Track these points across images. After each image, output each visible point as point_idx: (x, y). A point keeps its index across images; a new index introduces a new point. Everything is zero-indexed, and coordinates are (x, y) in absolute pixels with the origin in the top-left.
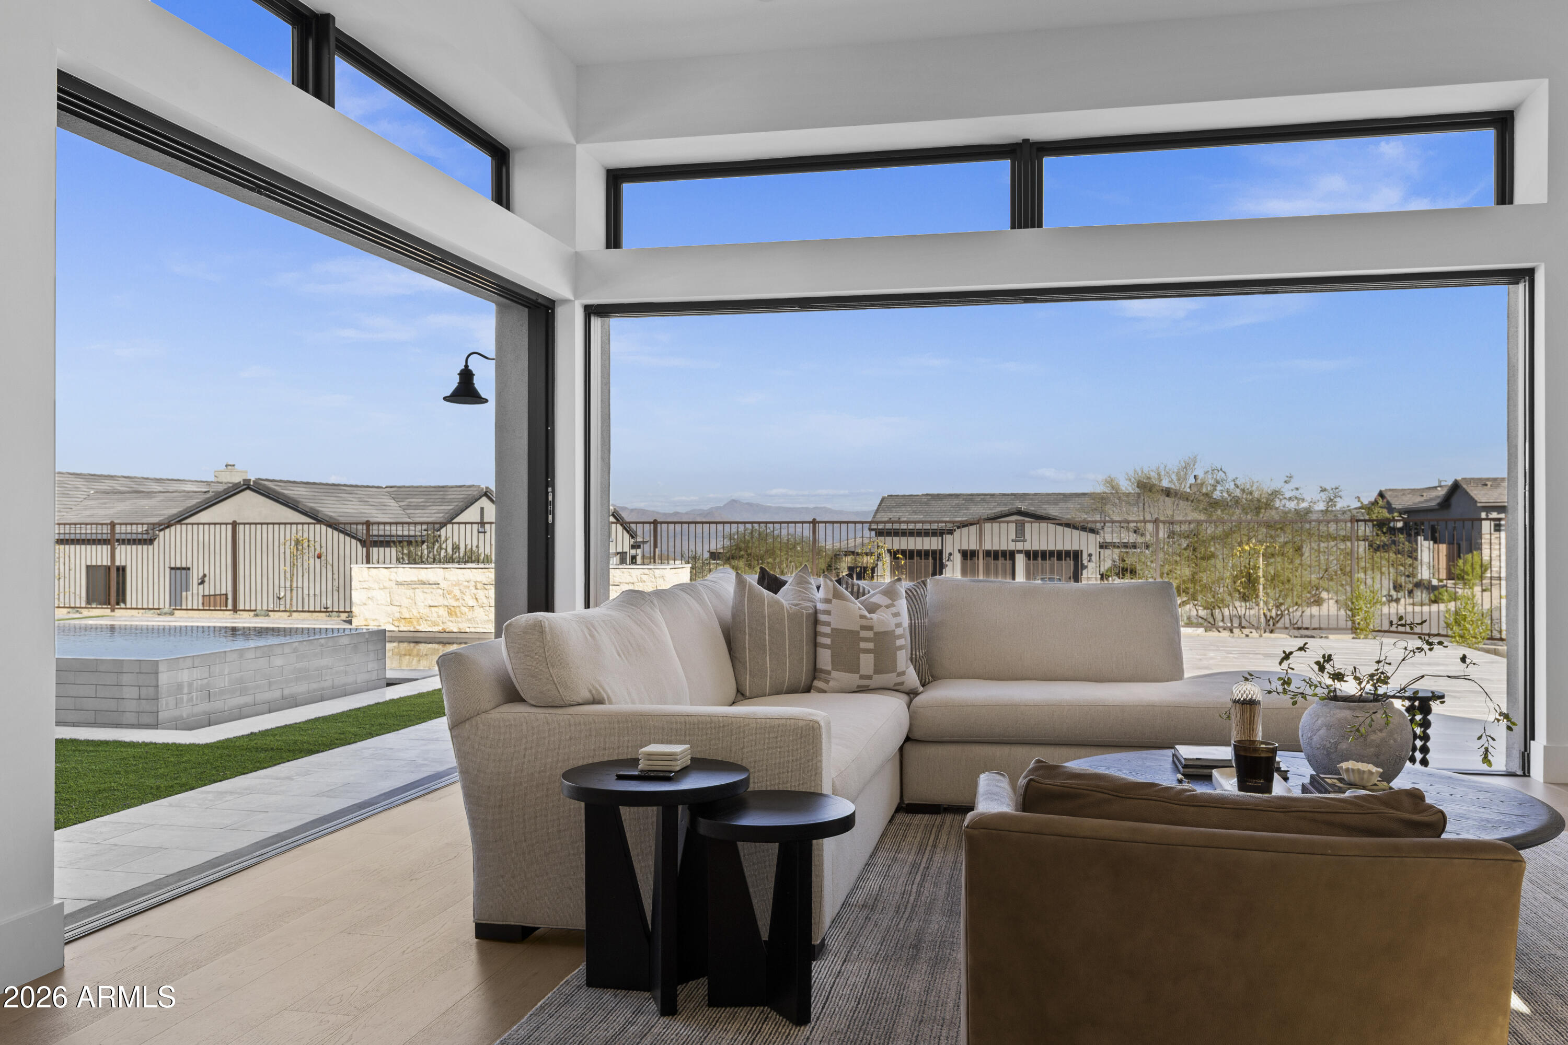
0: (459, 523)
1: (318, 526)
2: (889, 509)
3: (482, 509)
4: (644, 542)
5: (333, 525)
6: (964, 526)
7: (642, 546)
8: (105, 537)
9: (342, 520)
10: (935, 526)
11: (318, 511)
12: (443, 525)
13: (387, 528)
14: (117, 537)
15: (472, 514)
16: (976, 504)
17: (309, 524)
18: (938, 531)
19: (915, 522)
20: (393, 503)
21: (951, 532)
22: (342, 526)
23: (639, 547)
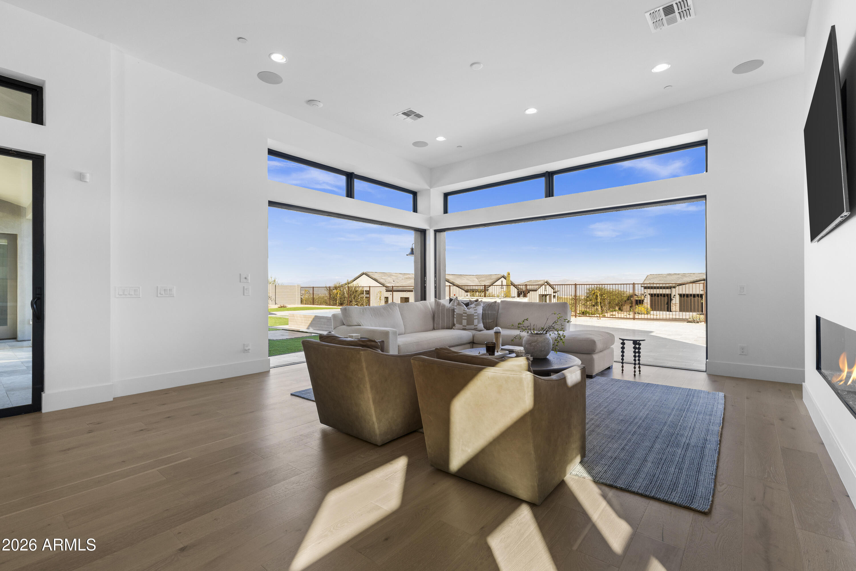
0: (494, 285)
1: (455, 286)
2: (650, 279)
3: (502, 281)
4: (558, 291)
5: (458, 286)
6: (680, 285)
7: (557, 292)
8: (391, 290)
9: (460, 285)
10: (668, 285)
11: (454, 282)
12: (490, 286)
13: (473, 287)
14: (394, 290)
15: (499, 283)
16: (686, 277)
17: (452, 286)
18: (669, 287)
19: (659, 284)
20: (476, 280)
21: (674, 287)
22: (461, 287)
23: (556, 293)
